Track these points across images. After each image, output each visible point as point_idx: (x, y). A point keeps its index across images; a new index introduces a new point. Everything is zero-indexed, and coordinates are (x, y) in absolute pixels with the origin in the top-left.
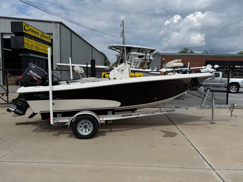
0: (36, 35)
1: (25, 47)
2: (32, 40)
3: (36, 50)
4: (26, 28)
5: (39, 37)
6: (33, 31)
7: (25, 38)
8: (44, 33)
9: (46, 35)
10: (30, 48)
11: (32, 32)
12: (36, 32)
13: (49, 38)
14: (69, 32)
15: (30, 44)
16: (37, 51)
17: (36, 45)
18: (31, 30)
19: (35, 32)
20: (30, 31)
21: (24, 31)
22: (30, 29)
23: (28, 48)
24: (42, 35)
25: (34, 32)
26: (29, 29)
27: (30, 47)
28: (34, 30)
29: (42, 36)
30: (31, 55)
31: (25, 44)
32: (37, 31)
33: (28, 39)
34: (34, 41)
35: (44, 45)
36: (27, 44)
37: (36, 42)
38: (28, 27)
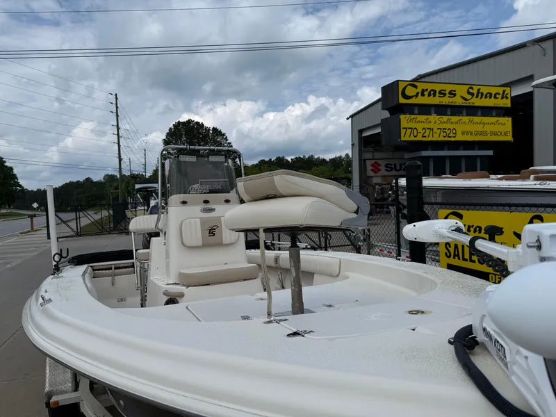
0: (446, 100)
1: (403, 139)
2: (427, 117)
3: (441, 139)
4: (410, 91)
5: (458, 101)
6: (435, 91)
7: (402, 117)
8: (476, 88)
9: (485, 90)
10: (419, 138)
11: (429, 95)
12: (447, 92)
13: (500, 96)
15: (420, 127)
16: (447, 139)
17: (442, 126)
18: (426, 93)
19: (440, 93)
20: (423, 95)
21: (402, 100)
23: (412, 138)
24: (472, 94)
25: (437, 94)
26: (418, 94)
27: (420, 135)
29: (469, 97)
30: (425, 153)
31: (403, 132)
32: (448, 88)
33: (413, 116)
34: (434, 118)
35: (476, 119)
36: (409, 131)
37: (445, 118)
38: (416, 87)
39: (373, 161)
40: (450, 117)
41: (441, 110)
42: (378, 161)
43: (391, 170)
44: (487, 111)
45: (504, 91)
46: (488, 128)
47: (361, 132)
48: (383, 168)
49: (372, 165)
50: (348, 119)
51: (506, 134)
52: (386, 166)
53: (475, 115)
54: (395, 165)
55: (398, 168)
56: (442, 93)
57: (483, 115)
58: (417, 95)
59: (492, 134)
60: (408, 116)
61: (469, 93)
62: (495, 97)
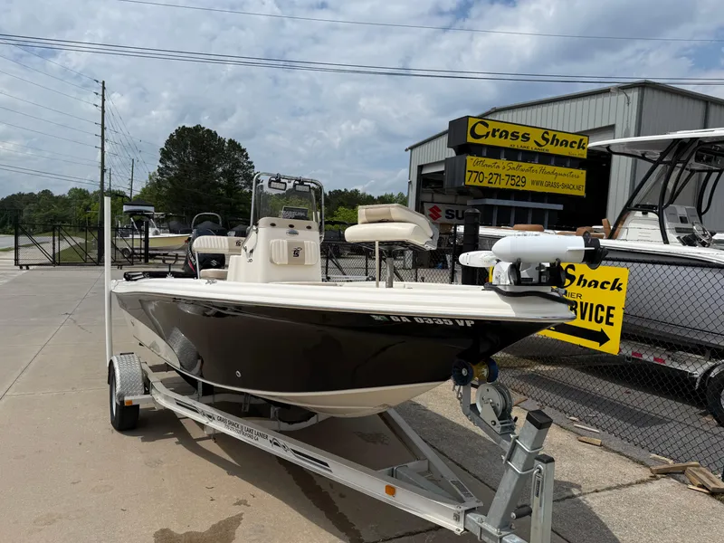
0: (518, 144)
1: (467, 183)
2: (495, 161)
3: (509, 187)
4: (480, 130)
5: (531, 146)
6: (507, 132)
7: (469, 158)
9: (560, 137)
10: (485, 184)
11: (501, 136)
12: (520, 135)
13: (576, 145)
14: (700, 107)
15: (487, 171)
16: (515, 187)
17: (511, 173)
18: (497, 134)
19: (512, 135)
20: (494, 135)
21: (470, 139)
22: (494, 131)
23: (477, 183)
24: (547, 140)
25: (509, 136)
26: (488, 133)
27: (486, 181)
28: (511, 129)
29: (543, 142)
30: (490, 201)
31: (468, 174)
32: (522, 131)
33: (480, 159)
34: (503, 162)
35: (549, 168)
36: (475, 174)
37: (515, 164)
38: (487, 125)
39: (431, 206)
40: (521, 163)
41: (512, 154)
42: (437, 205)
43: (453, 217)
44: (561, 161)
45: (581, 140)
46: (560, 180)
47: (421, 168)
48: (443, 214)
49: (431, 210)
50: (406, 150)
51: (579, 188)
52: (447, 212)
53: (548, 163)
54: (457, 211)
55: (460, 216)
56: (515, 136)
57: (557, 164)
58: (487, 135)
59: (564, 186)
60: (475, 158)
61: (543, 138)
62: (571, 146)
